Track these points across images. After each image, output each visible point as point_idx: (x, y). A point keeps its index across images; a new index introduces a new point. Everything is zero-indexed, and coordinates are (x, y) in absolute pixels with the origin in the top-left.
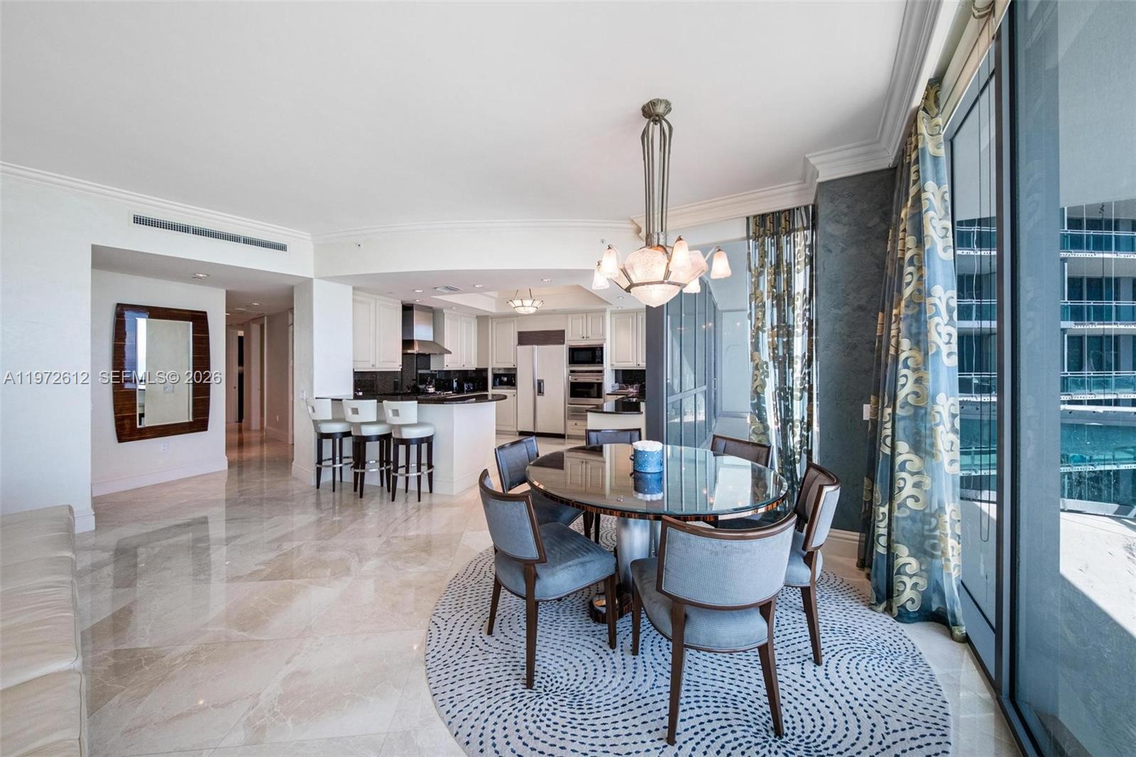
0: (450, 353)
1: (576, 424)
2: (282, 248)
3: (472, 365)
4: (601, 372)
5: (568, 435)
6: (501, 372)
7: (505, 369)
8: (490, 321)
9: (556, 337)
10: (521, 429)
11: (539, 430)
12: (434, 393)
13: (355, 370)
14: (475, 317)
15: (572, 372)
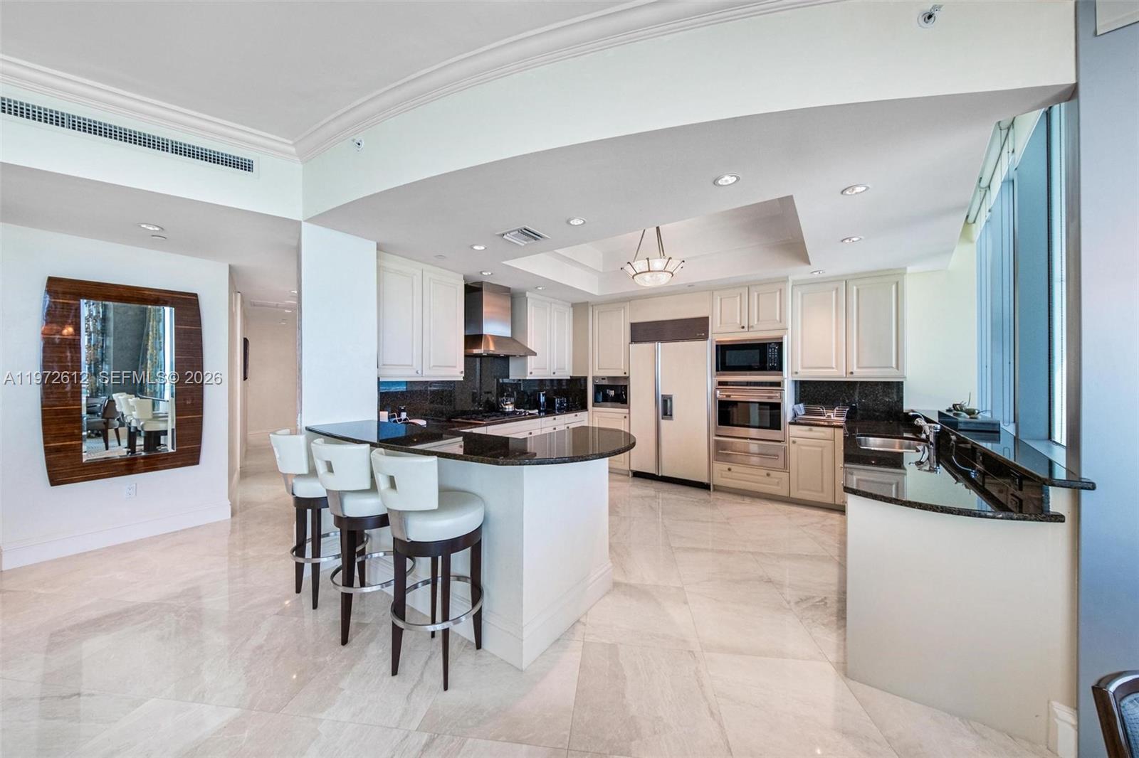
0: (535, 354)
1: (729, 469)
2: (246, 166)
3: (566, 372)
4: (778, 384)
5: (714, 486)
6: (605, 382)
7: (609, 378)
8: (590, 309)
9: (694, 329)
10: (634, 468)
11: (665, 472)
12: (514, 412)
13: (381, 380)
14: (570, 305)
15: (721, 383)
